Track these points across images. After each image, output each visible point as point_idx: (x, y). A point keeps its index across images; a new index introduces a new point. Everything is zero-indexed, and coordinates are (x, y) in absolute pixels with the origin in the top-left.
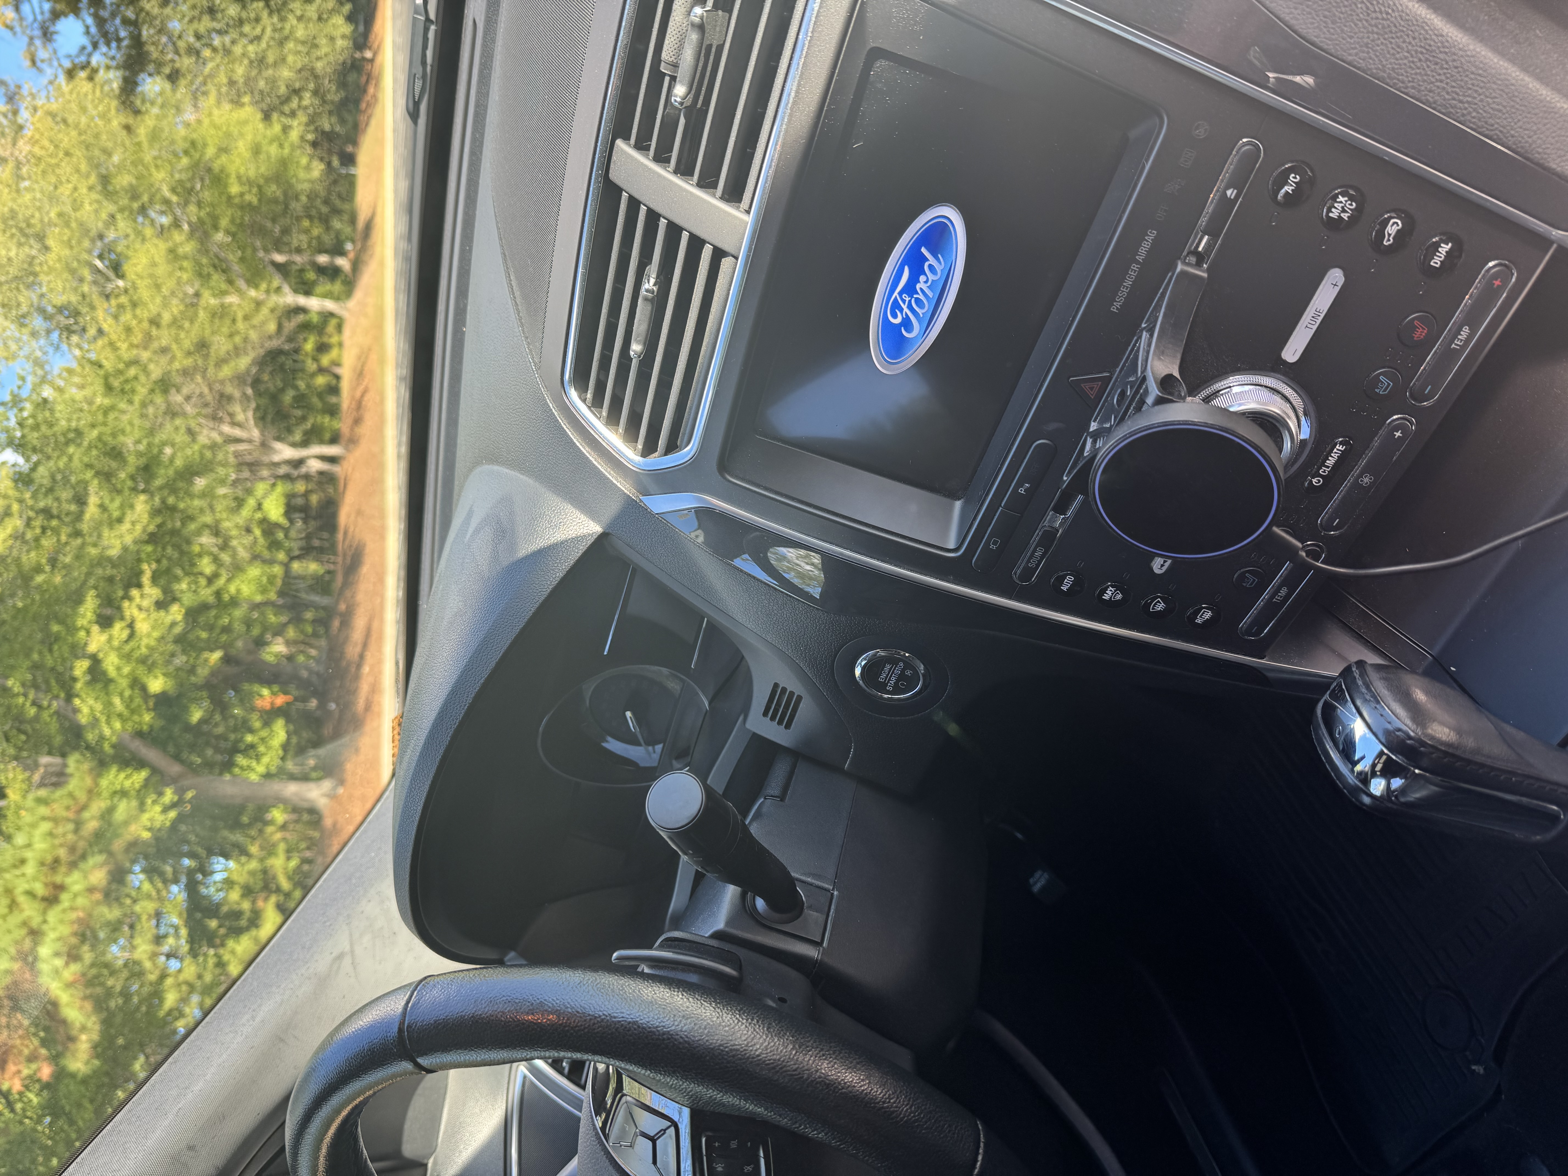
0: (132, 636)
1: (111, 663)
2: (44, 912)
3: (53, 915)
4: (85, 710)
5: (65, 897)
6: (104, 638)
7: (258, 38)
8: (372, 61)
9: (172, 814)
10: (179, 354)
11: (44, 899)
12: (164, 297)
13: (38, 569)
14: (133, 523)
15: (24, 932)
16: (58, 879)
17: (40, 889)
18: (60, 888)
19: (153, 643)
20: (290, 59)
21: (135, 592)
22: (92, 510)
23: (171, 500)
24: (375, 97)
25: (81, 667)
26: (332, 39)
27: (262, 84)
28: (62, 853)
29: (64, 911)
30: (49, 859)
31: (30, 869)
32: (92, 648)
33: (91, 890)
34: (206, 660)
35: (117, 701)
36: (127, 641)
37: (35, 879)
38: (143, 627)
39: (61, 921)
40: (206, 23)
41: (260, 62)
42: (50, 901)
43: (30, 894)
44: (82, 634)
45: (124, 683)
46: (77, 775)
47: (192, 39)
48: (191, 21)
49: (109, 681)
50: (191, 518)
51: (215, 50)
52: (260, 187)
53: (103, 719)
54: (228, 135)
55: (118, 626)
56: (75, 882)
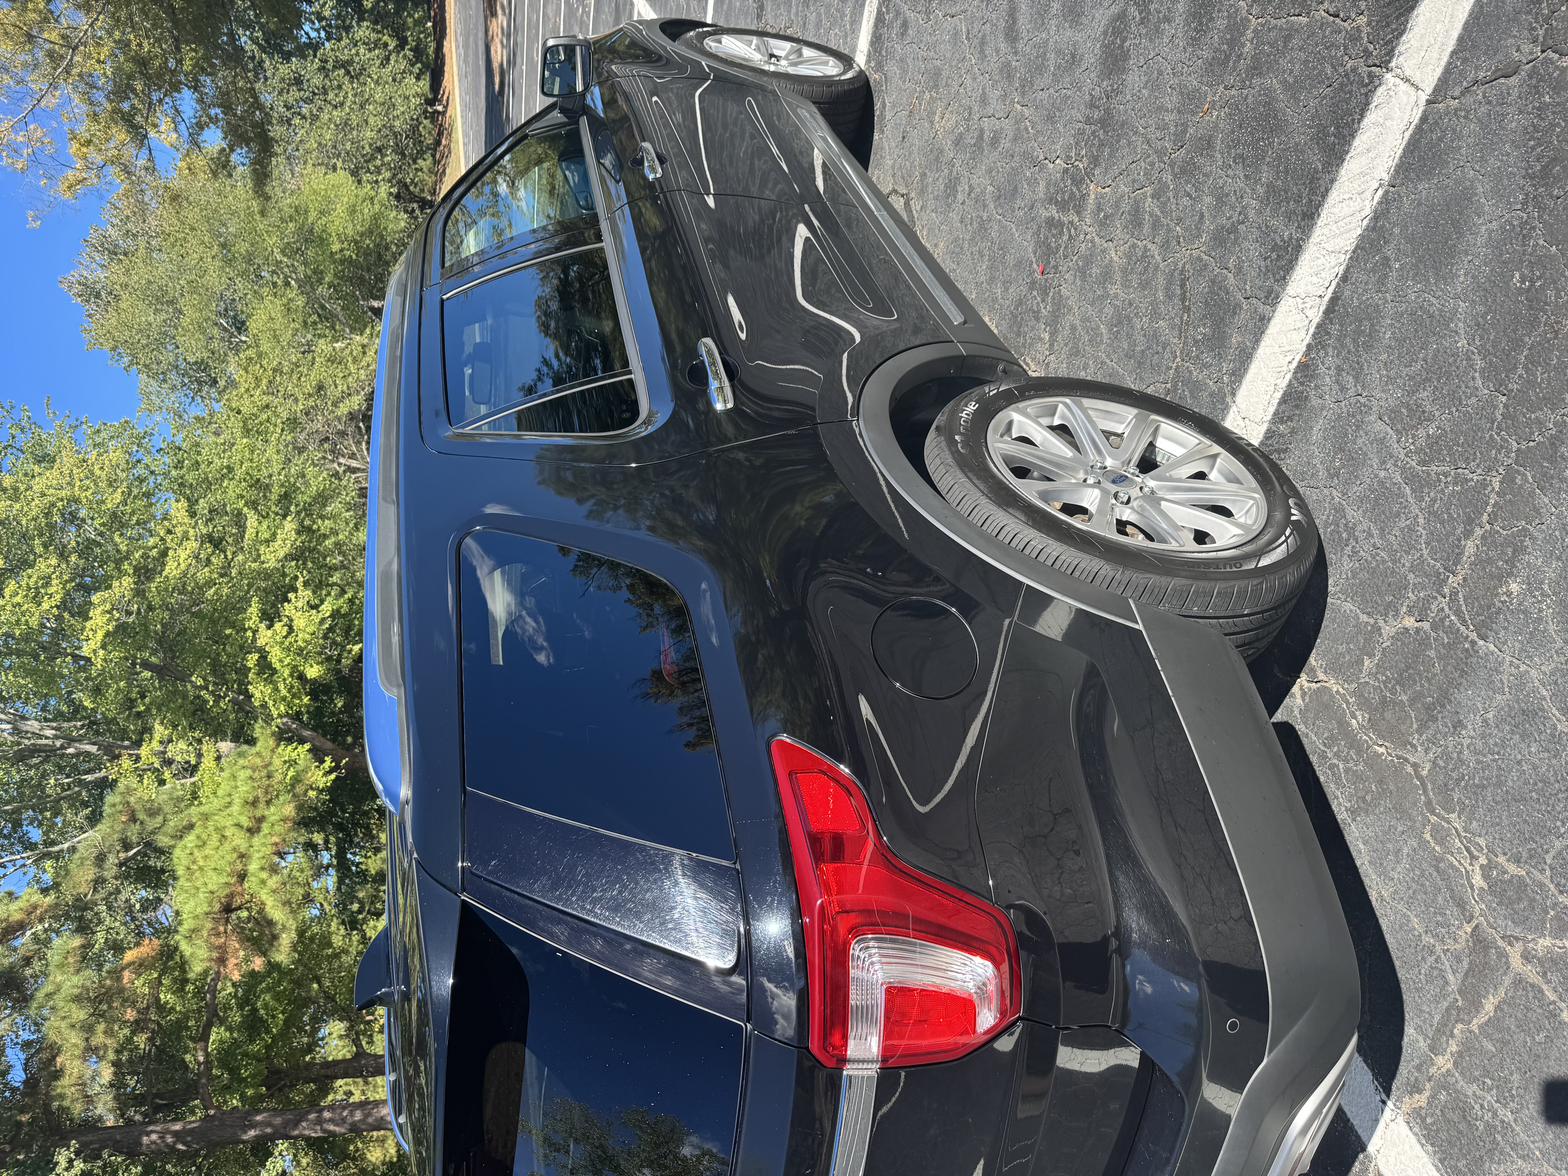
0: (291, 630)
1: (275, 656)
2: (250, 838)
3: (256, 840)
4: (258, 695)
5: (265, 826)
6: (269, 633)
7: (342, 104)
8: (444, 113)
9: (333, 776)
10: (300, 397)
11: (249, 830)
12: (283, 348)
13: (210, 583)
14: (284, 540)
15: (235, 855)
16: (258, 813)
17: (245, 822)
18: (261, 820)
19: (308, 637)
20: (371, 120)
21: (291, 596)
22: (250, 533)
23: (307, 522)
24: (448, 146)
25: (252, 660)
26: (407, 98)
27: (348, 146)
28: (260, 793)
29: (265, 836)
30: (251, 798)
31: (236, 808)
32: (260, 642)
33: (284, 820)
34: (350, 651)
35: (281, 686)
36: (286, 637)
37: (241, 814)
38: (300, 622)
39: (264, 844)
40: (294, 94)
41: (345, 125)
42: (252, 831)
43: (238, 825)
44: (249, 634)
45: (287, 672)
46: (261, 739)
47: (282, 110)
48: (280, 93)
49: (274, 671)
50: (325, 537)
51: (304, 117)
52: (356, 242)
53: (271, 703)
54: (326, 198)
55: (278, 626)
56: (273, 813)
